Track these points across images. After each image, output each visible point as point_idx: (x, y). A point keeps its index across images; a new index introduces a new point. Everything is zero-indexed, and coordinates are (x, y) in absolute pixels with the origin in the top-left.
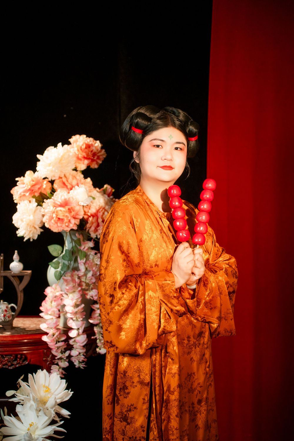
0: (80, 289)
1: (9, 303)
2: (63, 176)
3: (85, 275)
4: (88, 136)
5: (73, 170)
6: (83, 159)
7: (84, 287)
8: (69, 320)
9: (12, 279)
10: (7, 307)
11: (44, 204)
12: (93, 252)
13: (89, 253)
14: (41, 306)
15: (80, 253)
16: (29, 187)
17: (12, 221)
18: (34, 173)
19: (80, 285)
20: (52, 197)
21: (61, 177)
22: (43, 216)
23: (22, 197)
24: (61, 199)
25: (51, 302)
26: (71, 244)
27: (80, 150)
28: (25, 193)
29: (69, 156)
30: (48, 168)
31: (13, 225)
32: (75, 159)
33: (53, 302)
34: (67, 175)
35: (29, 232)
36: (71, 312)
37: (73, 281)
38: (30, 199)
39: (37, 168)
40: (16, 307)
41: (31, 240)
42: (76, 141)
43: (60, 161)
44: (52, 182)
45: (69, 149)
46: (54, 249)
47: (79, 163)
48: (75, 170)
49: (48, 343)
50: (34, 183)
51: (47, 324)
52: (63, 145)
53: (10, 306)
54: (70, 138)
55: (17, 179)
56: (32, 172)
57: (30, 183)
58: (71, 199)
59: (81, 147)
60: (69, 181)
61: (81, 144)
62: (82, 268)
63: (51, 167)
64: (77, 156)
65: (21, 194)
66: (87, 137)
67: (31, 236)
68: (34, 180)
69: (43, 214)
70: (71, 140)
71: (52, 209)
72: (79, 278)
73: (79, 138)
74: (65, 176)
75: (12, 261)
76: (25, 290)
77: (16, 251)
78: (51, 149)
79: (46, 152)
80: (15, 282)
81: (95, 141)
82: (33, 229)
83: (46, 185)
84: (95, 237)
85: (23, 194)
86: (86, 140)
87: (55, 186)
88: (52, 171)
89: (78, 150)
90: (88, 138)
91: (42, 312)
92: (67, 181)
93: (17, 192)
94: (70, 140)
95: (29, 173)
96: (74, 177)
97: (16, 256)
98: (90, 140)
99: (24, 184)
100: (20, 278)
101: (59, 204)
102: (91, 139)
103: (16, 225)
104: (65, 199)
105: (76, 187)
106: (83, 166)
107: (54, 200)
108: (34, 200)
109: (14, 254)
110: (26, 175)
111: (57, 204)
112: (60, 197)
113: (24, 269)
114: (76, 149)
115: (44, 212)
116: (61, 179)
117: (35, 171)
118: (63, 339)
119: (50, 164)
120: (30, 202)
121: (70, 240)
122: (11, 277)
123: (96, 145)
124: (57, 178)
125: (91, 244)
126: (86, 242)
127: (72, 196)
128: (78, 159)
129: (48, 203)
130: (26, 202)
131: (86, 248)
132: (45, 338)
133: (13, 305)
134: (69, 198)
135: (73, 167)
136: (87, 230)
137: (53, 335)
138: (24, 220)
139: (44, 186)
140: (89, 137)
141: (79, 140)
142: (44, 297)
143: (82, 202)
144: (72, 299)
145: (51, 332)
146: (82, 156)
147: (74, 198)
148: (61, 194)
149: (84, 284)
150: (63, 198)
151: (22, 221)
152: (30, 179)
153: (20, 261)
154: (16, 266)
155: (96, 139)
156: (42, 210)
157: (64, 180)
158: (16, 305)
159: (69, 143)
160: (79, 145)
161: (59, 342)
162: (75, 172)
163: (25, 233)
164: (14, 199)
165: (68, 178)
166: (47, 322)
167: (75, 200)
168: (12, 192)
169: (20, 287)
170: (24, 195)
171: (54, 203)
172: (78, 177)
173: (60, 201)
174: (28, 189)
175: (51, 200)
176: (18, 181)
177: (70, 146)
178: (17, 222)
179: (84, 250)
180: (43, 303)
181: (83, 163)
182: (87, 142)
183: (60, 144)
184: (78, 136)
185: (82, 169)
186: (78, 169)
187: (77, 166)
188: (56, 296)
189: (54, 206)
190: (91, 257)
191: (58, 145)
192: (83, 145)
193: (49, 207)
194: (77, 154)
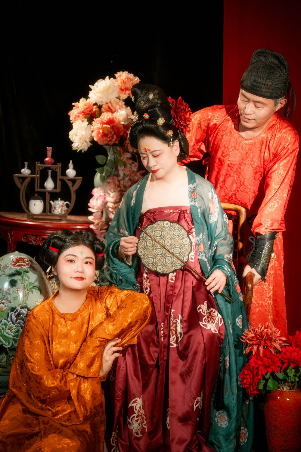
0: (119, 189)
1: (65, 201)
2: (108, 102)
3: (123, 179)
4: (130, 72)
5: (117, 98)
6: (125, 90)
7: (122, 189)
8: (110, 214)
9: (67, 182)
10: (63, 204)
11: (93, 122)
12: (131, 161)
13: (127, 163)
14: (89, 202)
15: (120, 162)
16: (83, 110)
17: (69, 136)
18: (87, 100)
19: (119, 186)
20: (100, 117)
21: (107, 102)
22: (93, 131)
23: (77, 117)
24: (107, 118)
25: (97, 200)
26: (113, 155)
27: (123, 82)
28: (79, 115)
29: (114, 86)
30: (97, 95)
31: (69, 139)
32: (118, 89)
33: (98, 200)
34: (112, 101)
35: (81, 144)
36: (111, 207)
37: (114, 183)
38: (83, 120)
39: (89, 96)
40: (70, 204)
41: (83, 152)
42: (120, 76)
43: (107, 90)
44: (100, 107)
45: (114, 82)
46: (100, 159)
47: (122, 93)
48: (119, 98)
49: (94, 230)
50: (86, 106)
51: (94, 216)
52: (110, 78)
53: (65, 203)
54: (116, 73)
55: (73, 104)
56: (85, 99)
57: (83, 107)
58: (115, 119)
59: (124, 81)
60: (114, 105)
61: (124, 78)
62: (121, 173)
63: (100, 94)
64: (120, 88)
65: (76, 115)
66: (128, 73)
67: (83, 148)
68: (86, 104)
69: (93, 130)
70: (117, 75)
71: (99, 125)
72: (119, 181)
73: (123, 74)
74: (110, 102)
75: (68, 168)
76: (77, 191)
77: (71, 161)
78: (101, 81)
79: (96, 84)
80: (70, 184)
81: (134, 77)
82: (85, 142)
83: (95, 109)
84: (132, 151)
85: (77, 115)
86: (128, 75)
87: (103, 109)
88: (100, 98)
89: (121, 83)
90: (129, 74)
91: (90, 207)
92: (112, 106)
93: (73, 114)
94: (115, 75)
95: (82, 100)
96: (117, 103)
97: (71, 165)
98: (131, 76)
99: (78, 107)
100: (73, 181)
101: (105, 122)
102: (132, 74)
103: (71, 139)
104: (110, 119)
105: (119, 110)
106: (124, 96)
107: (101, 119)
108: (86, 120)
109: (69, 163)
110: (80, 101)
112: (106, 116)
113: (76, 175)
114: (120, 81)
115: (93, 128)
116: (107, 105)
117: (87, 97)
118: (105, 228)
119: (99, 92)
120: (83, 121)
121: (113, 153)
122: (67, 180)
123: (136, 79)
124: (104, 103)
125: (129, 155)
126: (125, 153)
127: (115, 116)
128: (122, 90)
129: (96, 122)
130: (80, 121)
131: (125, 159)
132: (92, 226)
133: (68, 202)
134: (113, 118)
135: (117, 96)
136: (126, 145)
137: (98, 225)
138: (78, 134)
139: (94, 110)
140: (131, 73)
141: (122, 75)
142: (92, 196)
143: (123, 122)
144: (113, 197)
145: (96, 222)
146: (124, 88)
147: (117, 118)
148: (107, 114)
149: (122, 186)
150: (108, 117)
151: (76, 135)
152: (84, 104)
153: (74, 168)
154: (71, 172)
155: (135, 75)
156: (92, 127)
157: (110, 105)
158: (70, 202)
159: (115, 78)
160: (122, 79)
161: (102, 230)
162: (118, 100)
163: (78, 145)
164: (71, 120)
165: (112, 103)
166: (93, 215)
167: (117, 120)
168: (69, 114)
169: (73, 189)
170: (79, 116)
171: (102, 121)
172: (120, 104)
173: (106, 120)
174: (82, 111)
175: (99, 119)
176: (74, 106)
178: (73, 137)
179: (123, 160)
180: (91, 201)
181: (125, 94)
182: (128, 77)
183: (108, 77)
184: (121, 72)
185: (124, 98)
186: (121, 98)
187: (120, 95)
188: (100, 196)
189: (101, 124)
190: (129, 166)
191: (106, 78)
192: (125, 79)
193: (97, 125)
194: (121, 85)
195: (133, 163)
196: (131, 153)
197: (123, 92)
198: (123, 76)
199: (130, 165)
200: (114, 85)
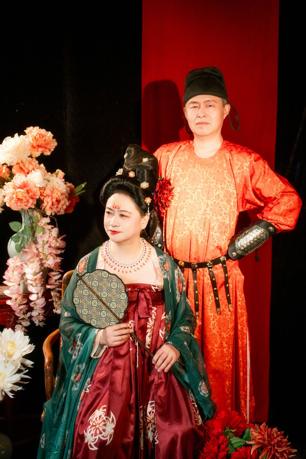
0: (38, 259)
2: (20, 162)
3: (43, 247)
4: (41, 127)
5: (29, 157)
6: (37, 148)
8: (29, 286)
11: (4, 186)
12: (50, 227)
13: (45, 228)
14: (4, 275)
15: (38, 228)
19: (38, 255)
20: (12, 181)
21: (18, 163)
22: (4, 197)
24: (20, 182)
25: (13, 271)
26: (29, 220)
27: (34, 139)
30: (7, 155)
32: (30, 147)
33: (15, 271)
34: (24, 161)
36: (31, 279)
37: (33, 252)
42: (31, 132)
43: (18, 149)
44: (10, 168)
45: (25, 139)
46: (14, 225)
47: (33, 151)
48: (31, 156)
49: (11, 306)
51: (10, 290)
52: (19, 135)
54: (25, 129)
58: (29, 182)
59: (35, 137)
60: (26, 166)
61: (35, 134)
62: (40, 240)
63: (10, 155)
64: (32, 145)
66: (39, 128)
69: (4, 195)
70: (26, 131)
71: (12, 190)
72: (37, 249)
73: (33, 129)
74: (22, 162)
78: (9, 139)
79: (4, 142)
81: (47, 132)
84: (50, 214)
86: (39, 131)
87: (14, 171)
88: (10, 158)
89: (33, 140)
90: (41, 129)
91: (5, 280)
92: (24, 166)
94: (25, 131)
96: (30, 163)
98: (43, 131)
101: (18, 186)
102: (44, 130)
104: (24, 182)
105: (33, 171)
106: (37, 154)
107: (13, 182)
111: (17, 186)
112: (19, 180)
114: (31, 139)
115: (5, 193)
116: (18, 165)
118: (25, 302)
119: (9, 151)
121: (28, 218)
123: (49, 135)
124: (15, 164)
125: (48, 220)
126: (43, 218)
127: (29, 179)
128: (33, 147)
129: (8, 186)
131: (43, 223)
132: (9, 302)
134: (27, 181)
135: (29, 155)
136: (43, 208)
137: (16, 300)
139: (4, 171)
140: (42, 129)
142: (6, 267)
143: (38, 184)
144: (32, 269)
145: (14, 297)
146: (36, 145)
147: (31, 180)
148: (20, 177)
149: (42, 255)
150: (22, 181)
155: (47, 130)
156: (3, 191)
157: (21, 165)
159: (24, 134)
160: (33, 136)
161: (21, 305)
162: (30, 158)
165: (25, 163)
166: (10, 289)
167: (32, 182)
171: (14, 185)
172: (33, 163)
173: (19, 184)
175: (11, 182)
177: (25, 136)
179: (41, 226)
180: (6, 273)
181: (38, 151)
182: (40, 133)
183: (17, 134)
184: (31, 128)
185: (37, 156)
186: (33, 156)
187: (32, 153)
188: (17, 266)
189: (14, 188)
190: (48, 232)
191: (15, 135)
192: (37, 135)
193: (9, 189)
194: (32, 142)
195: (52, 228)
196: (50, 217)
197: (36, 150)
198: (33, 132)
199: (49, 230)
200: (25, 144)
